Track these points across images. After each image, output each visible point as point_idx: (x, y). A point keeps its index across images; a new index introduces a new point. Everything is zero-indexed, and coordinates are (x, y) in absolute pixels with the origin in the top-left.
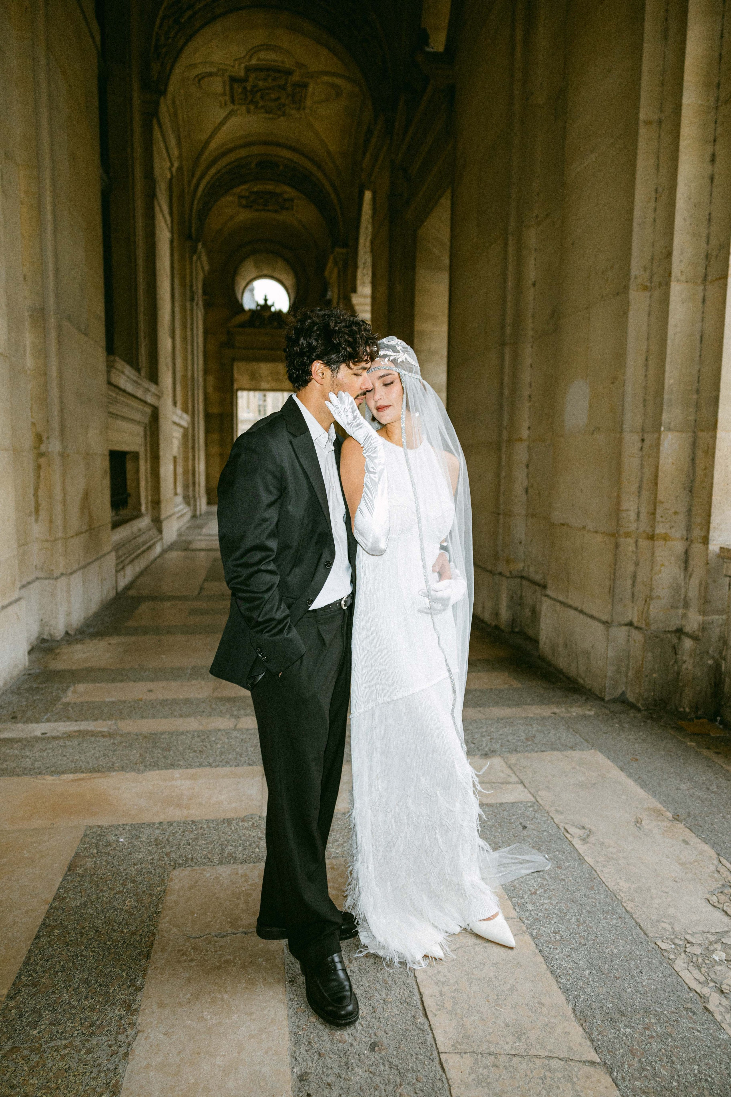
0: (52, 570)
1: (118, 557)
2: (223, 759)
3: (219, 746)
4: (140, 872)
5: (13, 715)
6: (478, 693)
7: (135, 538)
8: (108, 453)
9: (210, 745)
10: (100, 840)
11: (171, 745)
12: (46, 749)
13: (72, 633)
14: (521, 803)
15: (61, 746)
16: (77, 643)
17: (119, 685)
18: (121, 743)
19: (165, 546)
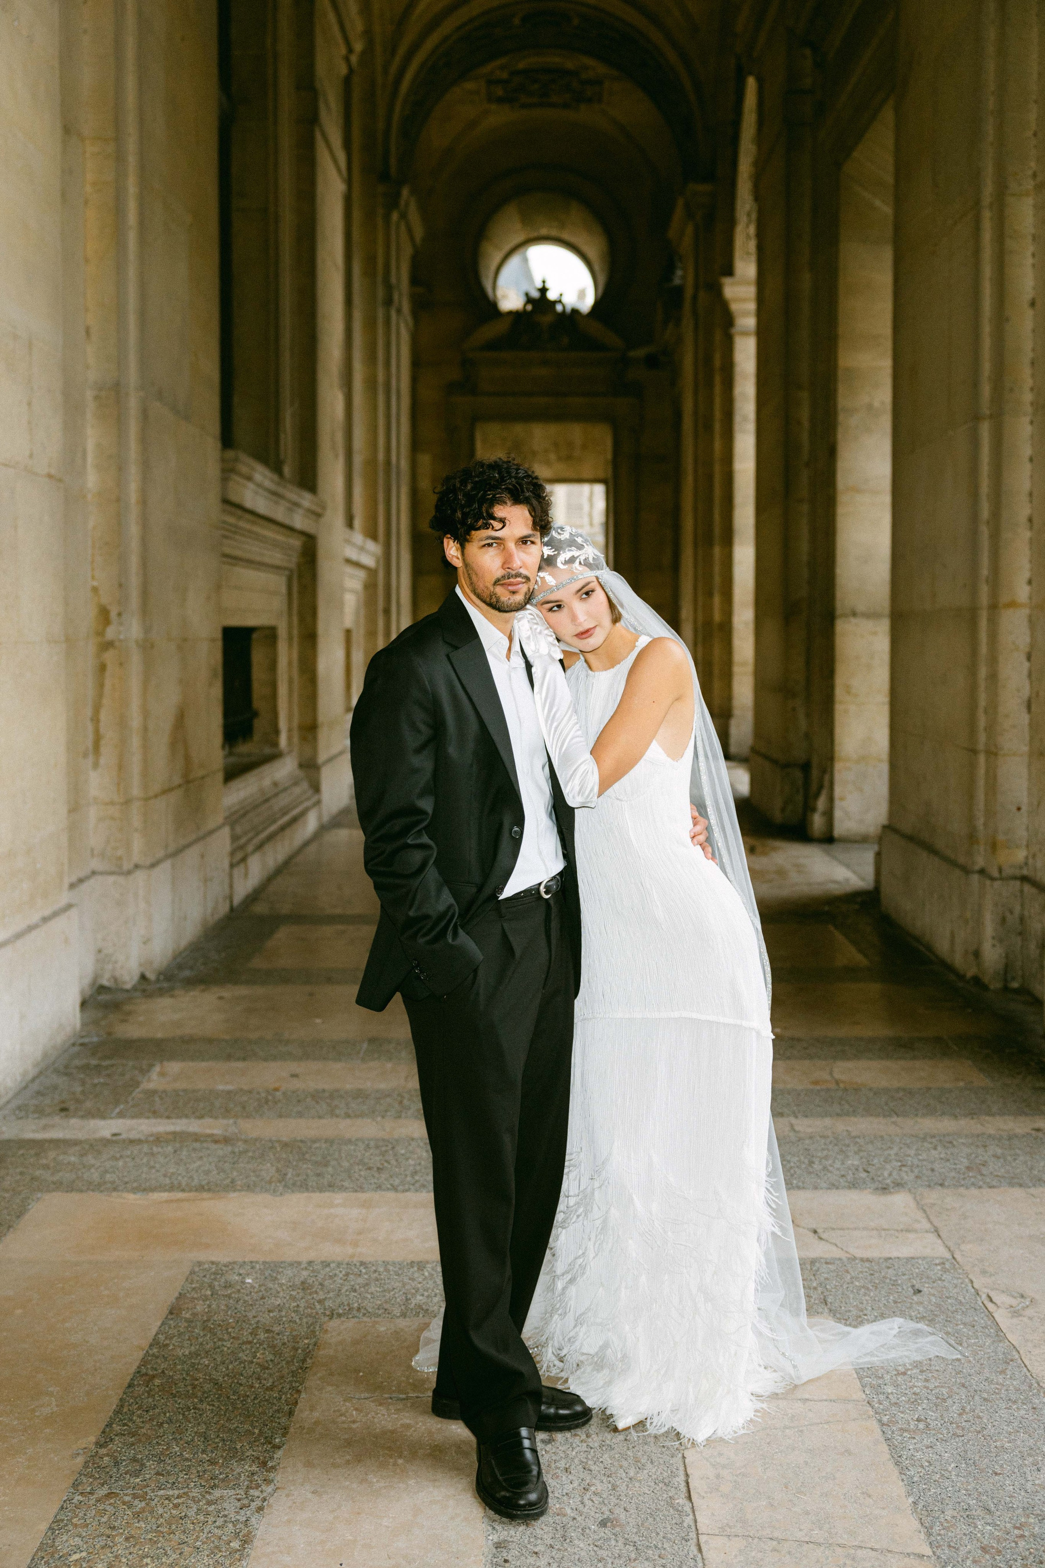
0: (120, 858)
1: (234, 838)
2: (417, 1181)
3: (411, 1162)
4: (278, 1320)
5: (63, 1105)
6: (901, 1094)
7: (267, 800)
8: (219, 635)
9: (397, 1160)
10: (215, 1279)
11: (329, 1158)
12: (121, 1157)
13: (151, 976)
14: (924, 1258)
15: (146, 1154)
16: (161, 995)
17: (240, 1065)
18: (246, 1151)
19: (326, 818)
